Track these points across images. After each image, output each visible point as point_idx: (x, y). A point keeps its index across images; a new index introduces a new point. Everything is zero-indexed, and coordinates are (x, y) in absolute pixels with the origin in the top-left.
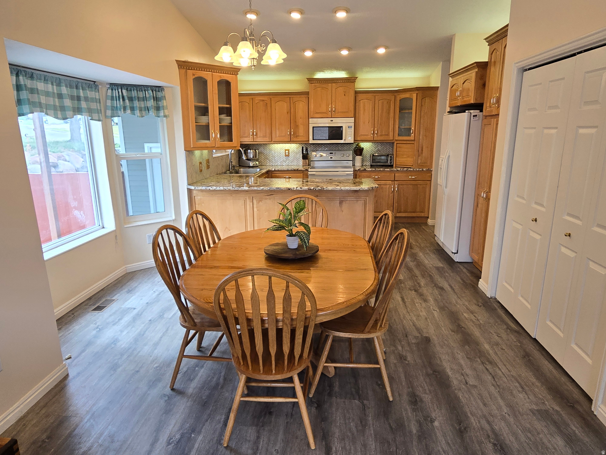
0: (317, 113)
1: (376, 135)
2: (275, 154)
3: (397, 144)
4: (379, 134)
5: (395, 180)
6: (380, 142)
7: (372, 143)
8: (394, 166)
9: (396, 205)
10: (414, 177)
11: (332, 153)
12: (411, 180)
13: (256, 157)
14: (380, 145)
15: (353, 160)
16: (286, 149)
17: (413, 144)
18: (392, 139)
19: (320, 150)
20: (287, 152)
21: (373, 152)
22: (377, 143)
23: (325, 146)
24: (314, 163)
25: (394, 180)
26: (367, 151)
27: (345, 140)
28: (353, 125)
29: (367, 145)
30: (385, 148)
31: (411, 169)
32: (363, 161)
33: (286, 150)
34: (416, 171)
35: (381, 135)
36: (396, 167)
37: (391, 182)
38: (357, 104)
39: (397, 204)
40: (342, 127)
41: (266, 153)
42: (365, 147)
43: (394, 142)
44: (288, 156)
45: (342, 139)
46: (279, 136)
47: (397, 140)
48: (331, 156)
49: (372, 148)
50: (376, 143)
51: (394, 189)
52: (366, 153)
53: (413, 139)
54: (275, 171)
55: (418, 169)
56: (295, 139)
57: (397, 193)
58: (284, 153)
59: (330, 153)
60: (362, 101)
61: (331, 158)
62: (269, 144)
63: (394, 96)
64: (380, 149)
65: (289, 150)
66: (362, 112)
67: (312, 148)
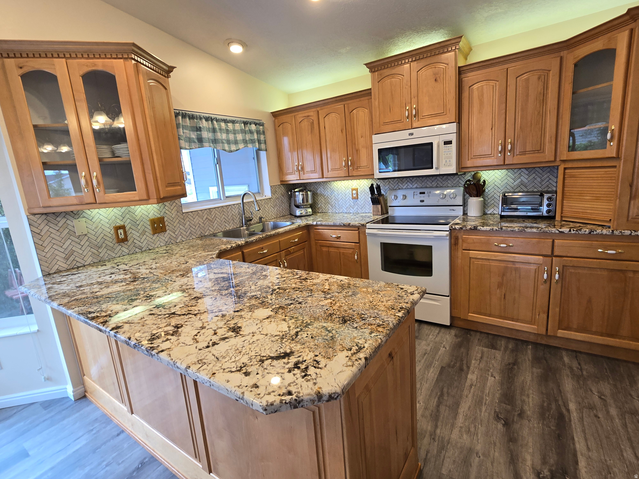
0: (385, 124)
1: (509, 154)
2: (339, 197)
3: (565, 169)
4: (517, 151)
5: (556, 254)
6: (525, 168)
7: (507, 169)
8: (558, 218)
9: (555, 310)
10: (614, 252)
11: (424, 193)
12: (604, 257)
13: (307, 201)
14: (527, 172)
15: (465, 204)
16: (353, 187)
17: (615, 167)
18: (553, 159)
19: (404, 187)
20: (354, 192)
21: (508, 187)
22: (520, 169)
23: (413, 180)
24: (393, 210)
25: (550, 253)
26: (496, 187)
27: (437, 168)
28: (453, 138)
29: (496, 175)
30: (539, 180)
31: (605, 232)
32: (484, 205)
33: (353, 190)
34: (622, 236)
35: (523, 153)
36: (562, 220)
37: (541, 257)
38: (465, 94)
39: (558, 309)
40: (432, 143)
41: (327, 195)
42: (491, 179)
43: (558, 166)
44: (357, 198)
45: (432, 168)
46: (333, 170)
47: (564, 161)
48: (422, 197)
49: (506, 181)
50: (515, 171)
51: (550, 276)
52: (493, 190)
53: (614, 155)
54: (317, 225)
55: (627, 232)
56: (355, 173)
57: (560, 285)
58: (351, 193)
59: (421, 193)
60: (475, 87)
61: (422, 201)
62: (329, 181)
63: (559, 59)
64: (526, 181)
65: (357, 190)
66: (476, 109)
67: (392, 185)
